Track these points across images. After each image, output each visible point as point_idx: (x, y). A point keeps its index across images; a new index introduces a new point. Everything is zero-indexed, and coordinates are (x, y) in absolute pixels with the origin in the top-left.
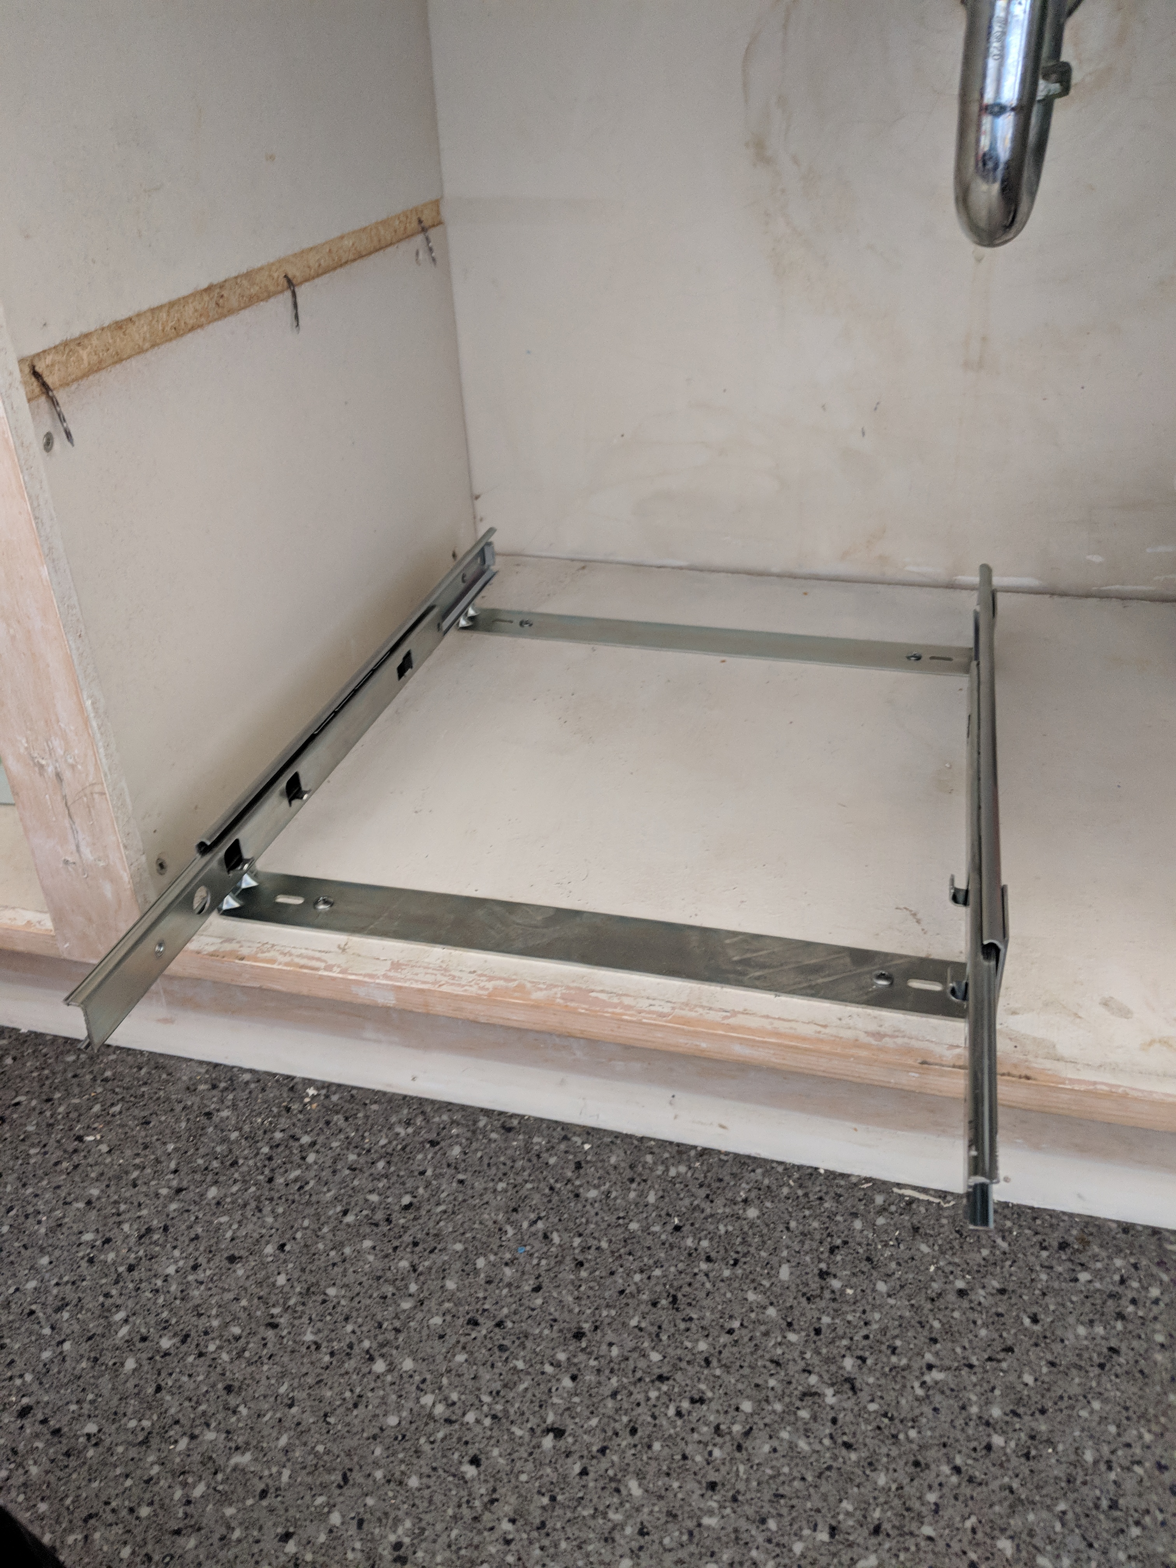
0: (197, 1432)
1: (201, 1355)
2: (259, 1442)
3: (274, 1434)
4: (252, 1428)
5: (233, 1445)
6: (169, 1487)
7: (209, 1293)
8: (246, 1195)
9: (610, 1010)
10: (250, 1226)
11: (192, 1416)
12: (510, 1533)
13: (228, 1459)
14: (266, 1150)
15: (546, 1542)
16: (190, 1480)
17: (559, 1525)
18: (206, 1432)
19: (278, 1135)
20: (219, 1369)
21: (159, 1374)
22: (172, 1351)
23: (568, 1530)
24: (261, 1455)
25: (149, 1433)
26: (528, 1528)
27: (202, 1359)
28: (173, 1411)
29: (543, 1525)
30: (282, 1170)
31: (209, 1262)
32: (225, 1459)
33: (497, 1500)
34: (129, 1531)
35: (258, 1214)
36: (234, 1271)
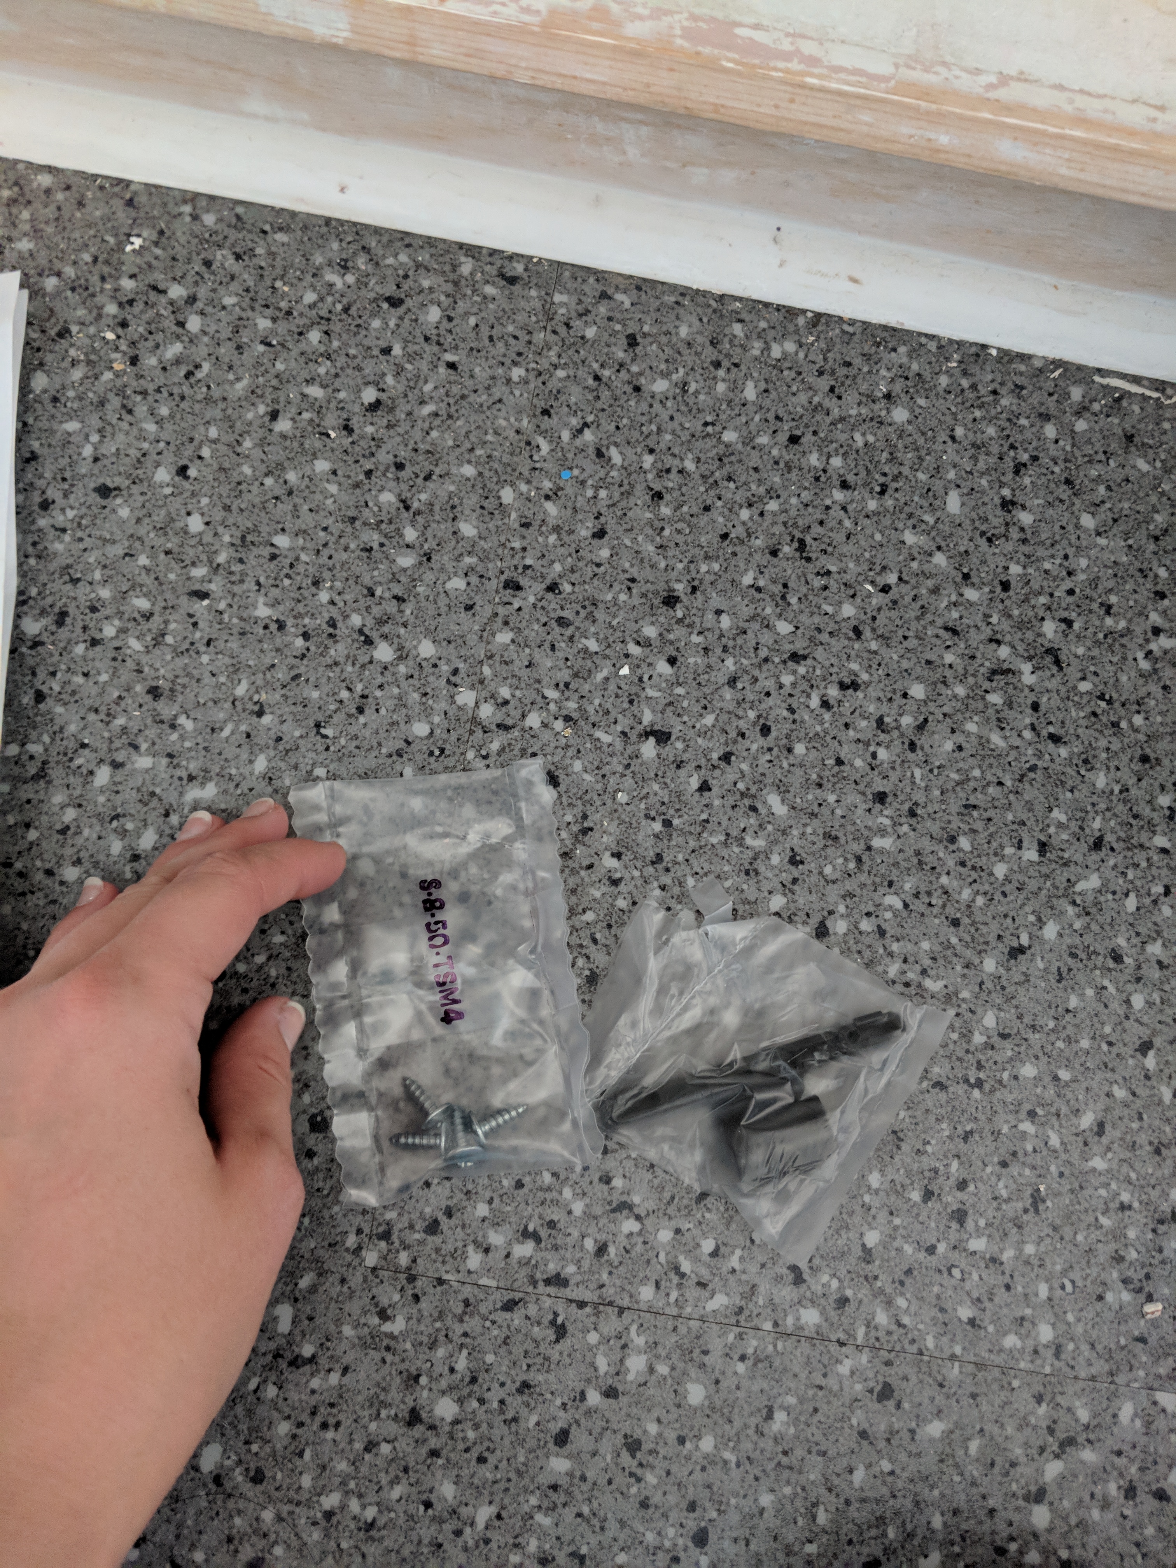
0: (120, 757)
1: (94, 642)
2: (222, 768)
3: (245, 756)
4: (206, 749)
5: (184, 775)
6: (100, 838)
7: (81, 546)
8: (100, 387)
9: (781, 65)
10: (121, 437)
11: (106, 735)
12: (616, 870)
13: (181, 794)
14: (112, 309)
15: (667, 880)
16: (130, 826)
17: (680, 858)
18: (135, 757)
19: (127, 284)
20: (130, 664)
21: (34, 674)
22: (44, 638)
23: (694, 862)
24: (232, 785)
25: (44, 763)
26: (639, 864)
27: (98, 648)
28: (72, 728)
29: (659, 858)
30: (150, 344)
31: (66, 496)
32: (176, 794)
33: (591, 829)
34: (54, 902)
35: (128, 418)
36: (114, 511)
